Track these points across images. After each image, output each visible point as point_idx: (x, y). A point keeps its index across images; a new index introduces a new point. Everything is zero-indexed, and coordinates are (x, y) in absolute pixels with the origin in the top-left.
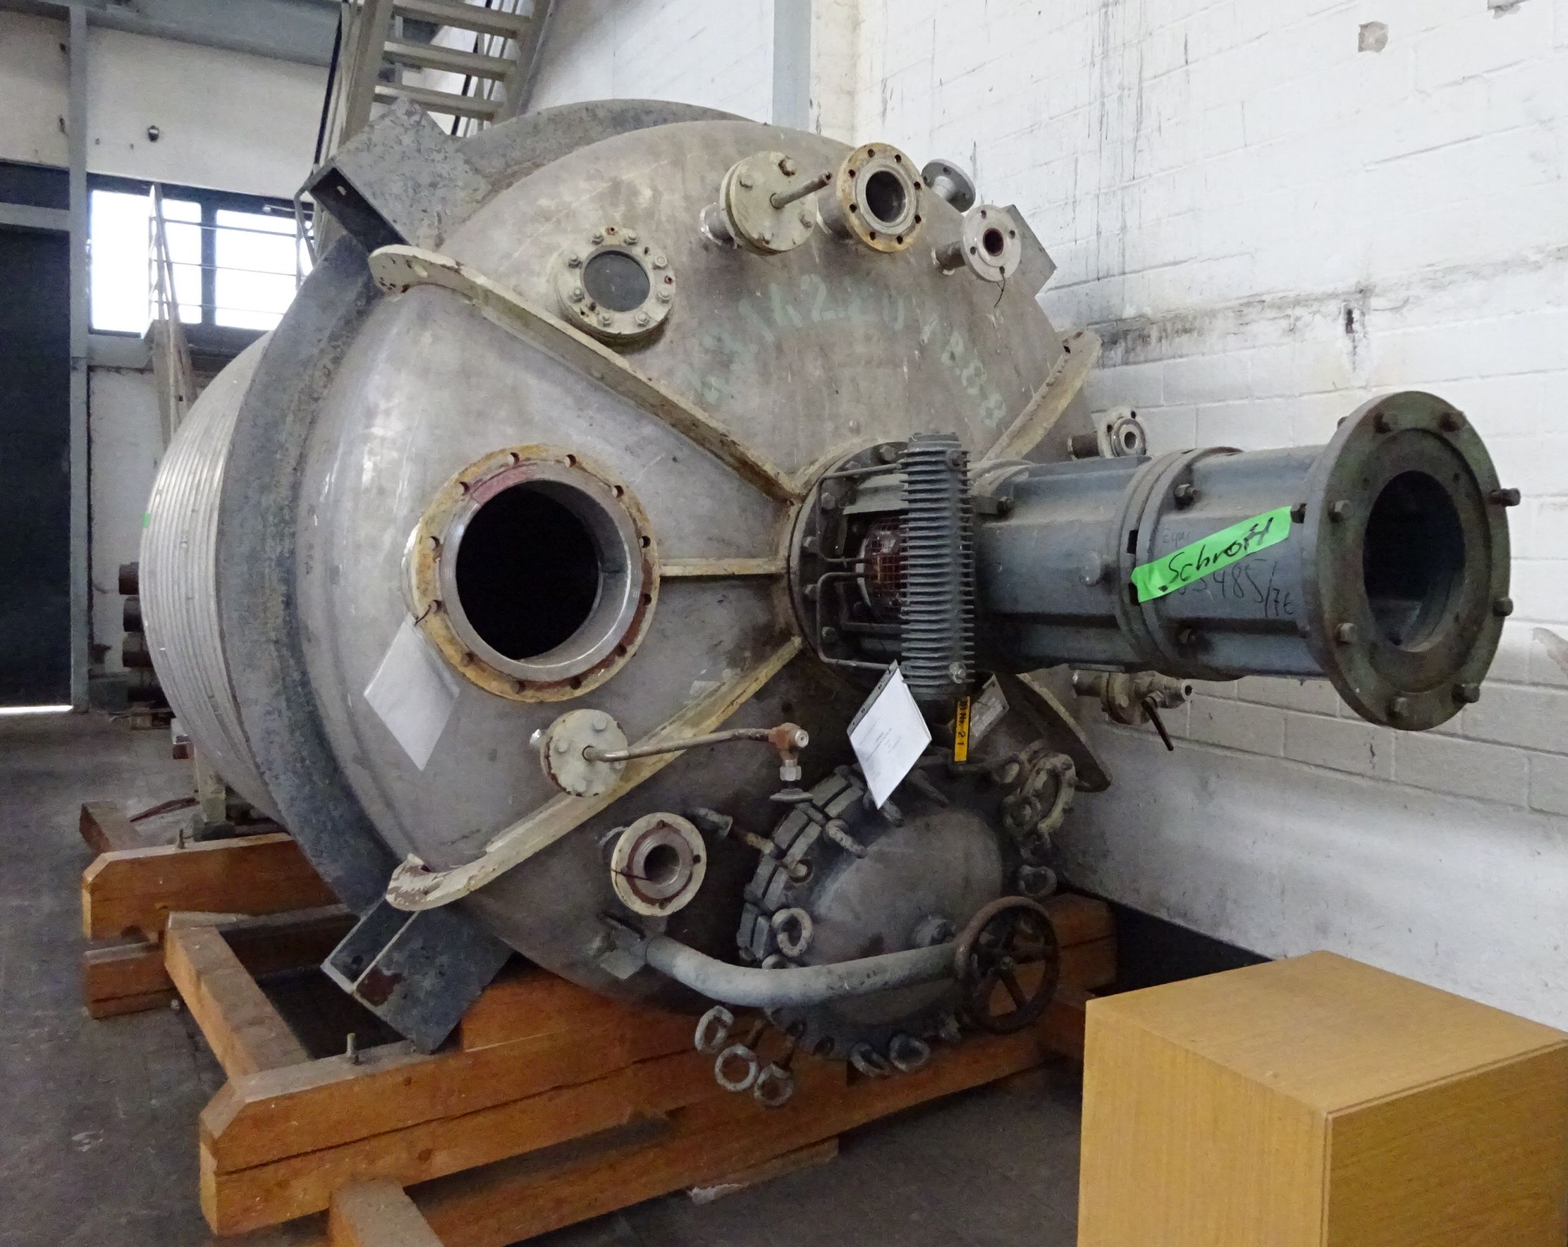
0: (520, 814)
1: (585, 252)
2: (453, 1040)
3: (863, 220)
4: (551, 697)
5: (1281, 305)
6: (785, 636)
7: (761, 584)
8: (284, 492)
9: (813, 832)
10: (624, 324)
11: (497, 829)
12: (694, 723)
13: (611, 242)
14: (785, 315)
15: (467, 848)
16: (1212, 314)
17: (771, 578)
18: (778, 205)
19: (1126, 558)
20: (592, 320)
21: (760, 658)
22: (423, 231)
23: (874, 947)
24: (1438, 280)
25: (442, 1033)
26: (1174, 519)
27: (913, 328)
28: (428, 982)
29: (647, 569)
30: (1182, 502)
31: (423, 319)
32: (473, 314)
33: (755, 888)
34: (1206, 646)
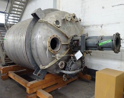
0: (51, 61)
1: (56, 21)
2: (44, 79)
3: (73, 19)
4: (56, 53)
5: (96, 25)
6: (68, 48)
7: (67, 45)
8: (30, 38)
9: (71, 62)
10: (58, 26)
11: (50, 63)
12: (63, 54)
13: (57, 20)
14: (68, 25)
15: (47, 64)
16: (91, 26)
17: (68, 44)
18: (69, 18)
19: (98, 43)
20: (56, 26)
21: (67, 50)
22: (41, 18)
23: (75, 70)
24: (108, 24)
25: (43, 78)
26: (101, 40)
27: (75, 26)
28: (42, 74)
29: (61, 44)
30: (102, 39)
31: (44, 25)
32: (47, 25)
33: (67, 66)
34: (103, 49)
